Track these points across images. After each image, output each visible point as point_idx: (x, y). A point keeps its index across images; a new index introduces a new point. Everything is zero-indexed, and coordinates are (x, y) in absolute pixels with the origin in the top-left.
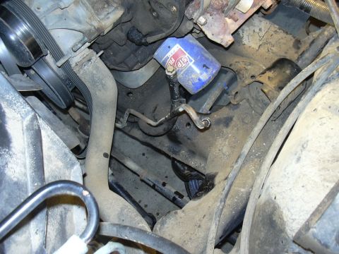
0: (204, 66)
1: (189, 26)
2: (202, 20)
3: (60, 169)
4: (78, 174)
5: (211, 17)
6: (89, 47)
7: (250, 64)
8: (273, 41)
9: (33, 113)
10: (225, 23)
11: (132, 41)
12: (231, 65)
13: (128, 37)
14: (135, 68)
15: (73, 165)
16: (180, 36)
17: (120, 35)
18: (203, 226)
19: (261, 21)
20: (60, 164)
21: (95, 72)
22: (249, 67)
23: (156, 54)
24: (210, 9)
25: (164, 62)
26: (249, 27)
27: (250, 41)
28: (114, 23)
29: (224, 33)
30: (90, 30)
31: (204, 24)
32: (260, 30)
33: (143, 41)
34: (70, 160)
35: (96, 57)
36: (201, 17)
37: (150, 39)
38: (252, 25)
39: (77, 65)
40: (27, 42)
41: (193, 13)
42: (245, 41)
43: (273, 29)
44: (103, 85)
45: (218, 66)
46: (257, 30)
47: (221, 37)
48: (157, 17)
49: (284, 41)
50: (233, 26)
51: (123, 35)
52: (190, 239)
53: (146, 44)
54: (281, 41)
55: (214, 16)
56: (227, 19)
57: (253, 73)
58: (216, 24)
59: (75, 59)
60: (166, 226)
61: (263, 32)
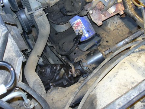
0: (88, 31)
1: (85, 13)
3: (13, 56)
4: (21, 61)
5: (95, 12)
6: (43, 10)
7: (108, 36)
8: (120, 29)
9: (7, 31)
10: (100, 16)
11: (62, 13)
12: (100, 34)
13: (61, 10)
14: (60, 24)
15: (20, 56)
16: (81, 16)
17: (57, 8)
18: (67, 97)
19: (118, 19)
20: (14, 54)
21: (42, 21)
22: (107, 37)
23: (70, 20)
24: (95, 9)
25: (72, 25)
26: (112, 20)
27: (111, 26)
28: (55, 3)
29: (99, 20)
30: (44, 3)
31: (91, 14)
32: (116, 23)
33: (66, 14)
34: (19, 54)
35: (45, 15)
36: (91, 11)
37: (69, 14)
38: (114, 20)
39: (36, 16)
41: (88, 8)
42: (109, 26)
43: (122, 24)
44: (44, 27)
45: (94, 33)
46: (115, 23)
47: (97, 21)
48: (73, 6)
49: (125, 30)
50: (104, 18)
51: (59, 9)
52: (61, 100)
53: (67, 16)
54: (124, 30)
55: (96, 12)
56: (102, 14)
57: (108, 40)
58: (96, 15)
59: (36, 13)
60: (53, 92)
61: (117, 24)
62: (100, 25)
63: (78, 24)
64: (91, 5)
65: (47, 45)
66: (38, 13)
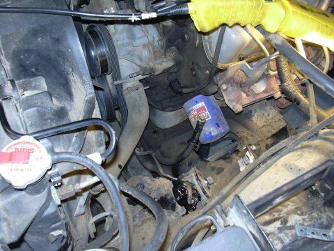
0: (217, 124)
1: (214, 89)
2: (224, 87)
5: (231, 88)
6: (140, 81)
7: (252, 136)
10: (240, 96)
11: (172, 89)
12: (238, 133)
13: (170, 85)
14: (167, 110)
15: (101, 145)
16: (207, 94)
17: (165, 81)
19: (271, 109)
20: (94, 138)
21: (138, 99)
22: (250, 138)
23: (186, 104)
24: (232, 82)
25: (189, 112)
26: (261, 110)
27: (258, 120)
28: (164, 70)
29: (237, 102)
30: (146, 67)
31: (224, 91)
32: (268, 115)
33: (180, 90)
34: (101, 140)
35: (142, 89)
36: (224, 85)
37: (185, 91)
38: (264, 110)
39: (127, 89)
40: (101, 59)
41: (219, 80)
42: (254, 119)
43: (278, 117)
44: (140, 111)
45: (227, 128)
46: (266, 114)
48: (195, 76)
50: (246, 100)
51: (167, 82)
53: (181, 94)
55: (233, 87)
56: (242, 92)
57: (250, 143)
58: (233, 93)
59: (129, 84)
61: (270, 117)
62: (239, 111)
63: (199, 110)
64: (224, 75)
65: (134, 153)
66: (131, 83)
